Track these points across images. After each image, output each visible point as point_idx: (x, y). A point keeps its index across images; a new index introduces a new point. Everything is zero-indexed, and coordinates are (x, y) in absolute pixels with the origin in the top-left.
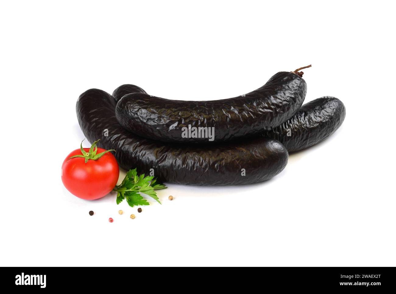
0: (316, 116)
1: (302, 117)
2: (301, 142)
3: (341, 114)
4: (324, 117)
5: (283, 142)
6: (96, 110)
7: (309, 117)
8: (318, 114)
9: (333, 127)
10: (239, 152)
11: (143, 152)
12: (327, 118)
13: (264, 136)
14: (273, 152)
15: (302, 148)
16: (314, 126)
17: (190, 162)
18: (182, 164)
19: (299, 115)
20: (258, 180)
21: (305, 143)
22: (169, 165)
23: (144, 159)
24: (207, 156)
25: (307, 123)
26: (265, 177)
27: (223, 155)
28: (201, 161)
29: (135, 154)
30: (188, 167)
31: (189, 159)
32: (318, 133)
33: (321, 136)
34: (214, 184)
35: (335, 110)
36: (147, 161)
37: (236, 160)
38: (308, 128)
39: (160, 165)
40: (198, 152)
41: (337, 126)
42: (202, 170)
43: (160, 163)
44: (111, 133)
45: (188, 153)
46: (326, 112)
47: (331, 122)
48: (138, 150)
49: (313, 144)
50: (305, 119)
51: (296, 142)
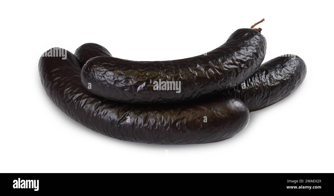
0: (277, 74)
1: (263, 75)
2: (262, 101)
3: (302, 71)
4: (285, 75)
5: (245, 100)
6: (58, 69)
7: (270, 75)
8: (278, 72)
9: (294, 85)
10: (200, 110)
11: (105, 111)
12: (288, 76)
13: (225, 94)
14: (234, 110)
15: (263, 106)
16: (274, 84)
17: (152, 120)
18: (143, 123)
19: (260, 73)
20: (219, 138)
21: (266, 102)
22: (130, 124)
23: (106, 118)
24: (168, 114)
25: (268, 81)
26: (226, 135)
27: (185, 113)
28: (163, 120)
29: (96, 113)
30: (149, 126)
31: (151, 118)
32: (279, 91)
33: (281, 94)
34: (176, 142)
35: (295, 68)
36: (109, 120)
37: (197, 119)
38: (269, 86)
39: (121, 124)
40: (160, 111)
41: (298, 84)
42: (164, 129)
43: (122, 122)
44: (73, 92)
45: (149, 112)
46: (287, 71)
47: (292, 80)
48: (100, 109)
49: (274, 102)
50: (266, 78)
51: (257, 101)
